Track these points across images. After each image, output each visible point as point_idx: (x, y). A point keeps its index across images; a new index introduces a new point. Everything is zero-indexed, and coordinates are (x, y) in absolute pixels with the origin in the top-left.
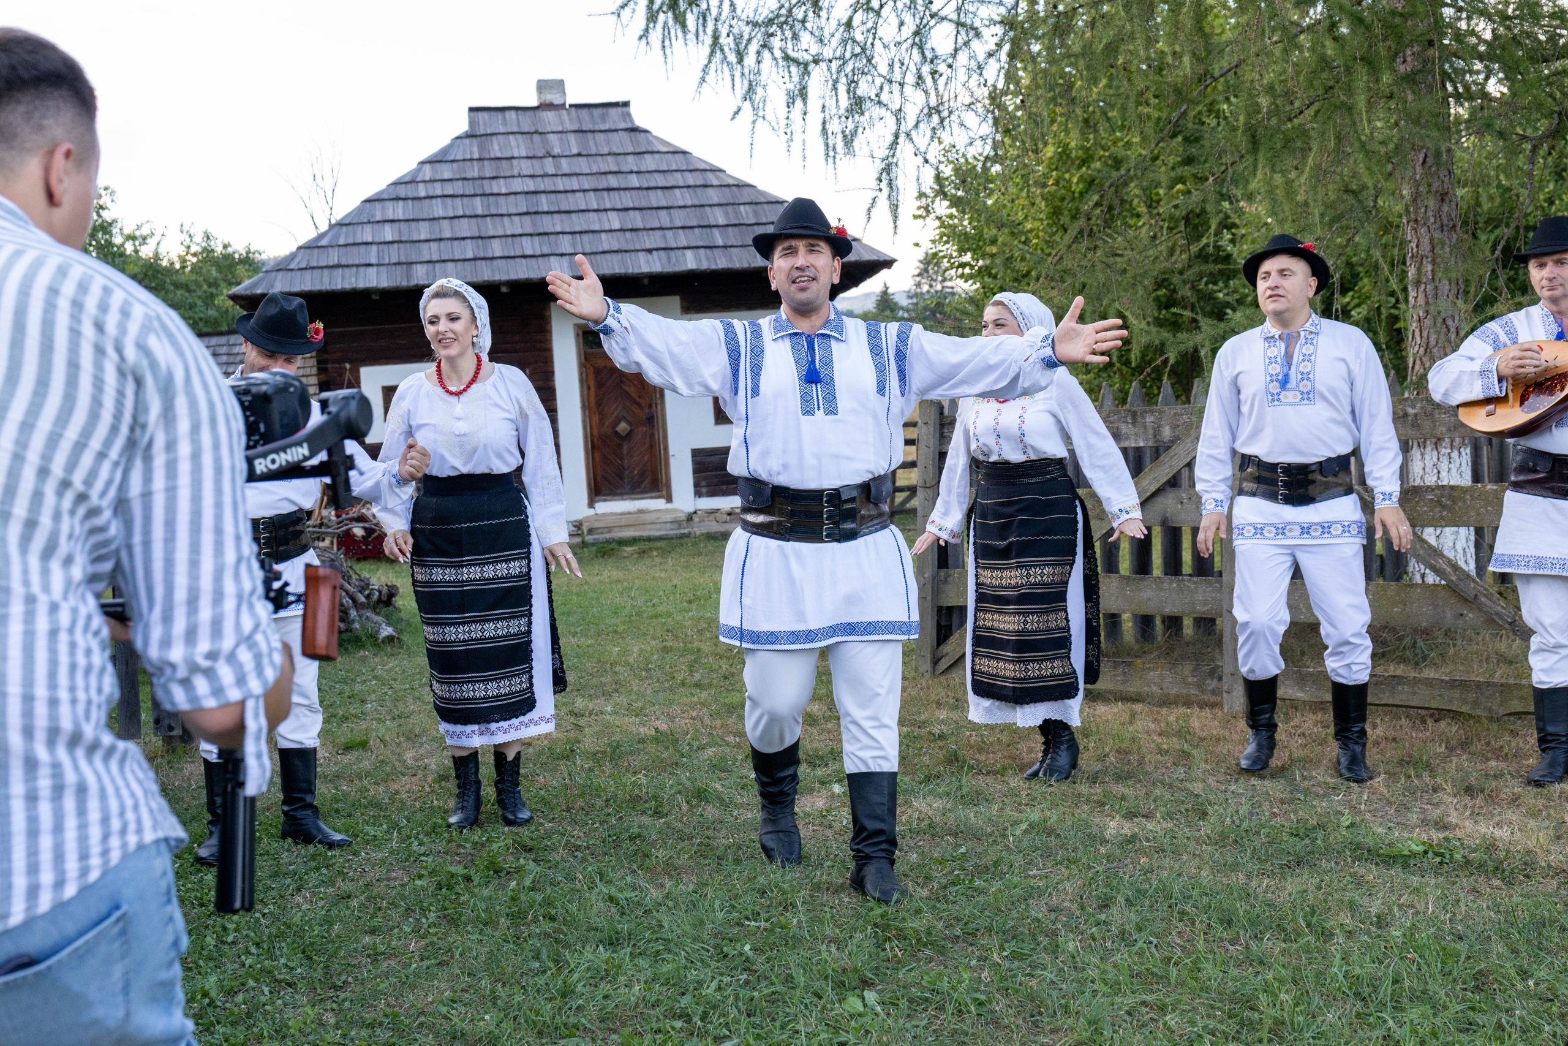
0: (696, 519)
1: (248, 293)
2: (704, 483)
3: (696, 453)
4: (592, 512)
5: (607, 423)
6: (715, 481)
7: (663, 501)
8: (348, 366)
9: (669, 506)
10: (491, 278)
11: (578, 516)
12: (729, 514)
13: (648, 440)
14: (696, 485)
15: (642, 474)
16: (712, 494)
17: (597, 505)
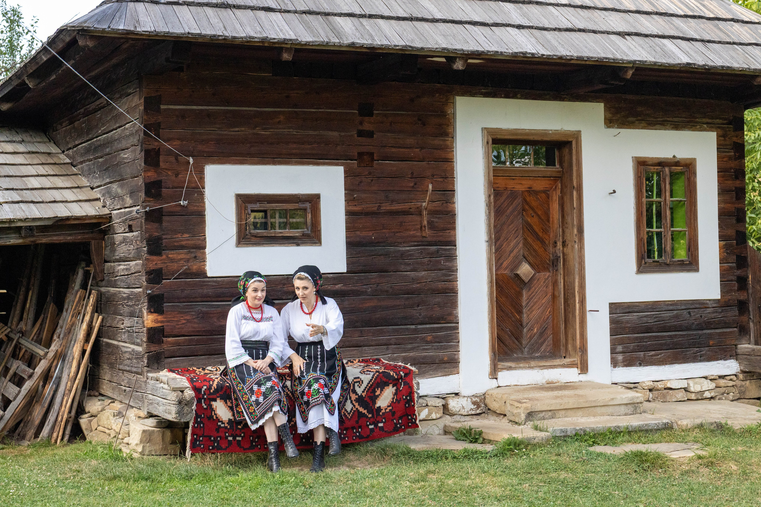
2: (620, 348)
3: (614, 308)
4: (494, 383)
5: (505, 264)
6: (632, 346)
7: (575, 371)
8: (191, 160)
9: (583, 378)
11: (480, 390)
12: (650, 390)
13: (550, 288)
15: (542, 334)
16: (629, 363)
17: (501, 375)
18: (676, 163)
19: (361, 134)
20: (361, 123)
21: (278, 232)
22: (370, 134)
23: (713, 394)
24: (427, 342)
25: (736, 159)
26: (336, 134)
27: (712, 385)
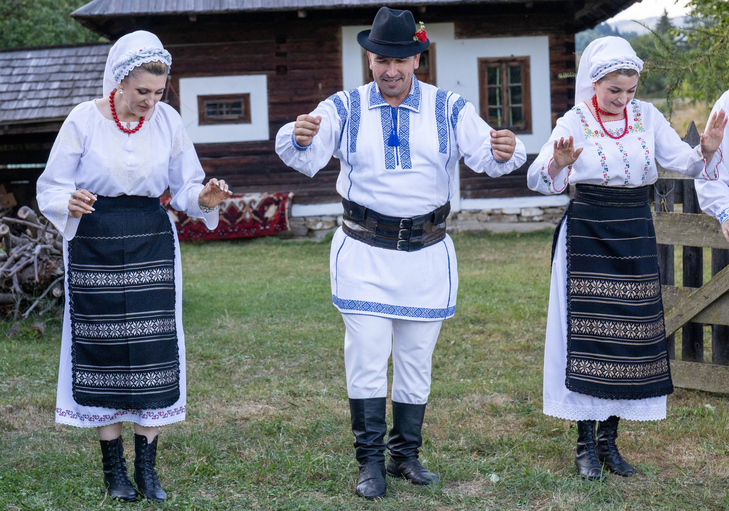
0: (460, 217)
1: (87, 13)
2: (469, 187)
6: (478, 185)
10: (291, 5)
12: (490, 214)
14: (462, 188)
16: (476, 196)
18: (513, 59)
19: (278, 54)
20: (278, 48)
21: (225, 116)
22: (284, 54)
23: (541, 218)
24: (325, 182)
25: (566, 54)
26: (260, 56)
27: (540, 212)
